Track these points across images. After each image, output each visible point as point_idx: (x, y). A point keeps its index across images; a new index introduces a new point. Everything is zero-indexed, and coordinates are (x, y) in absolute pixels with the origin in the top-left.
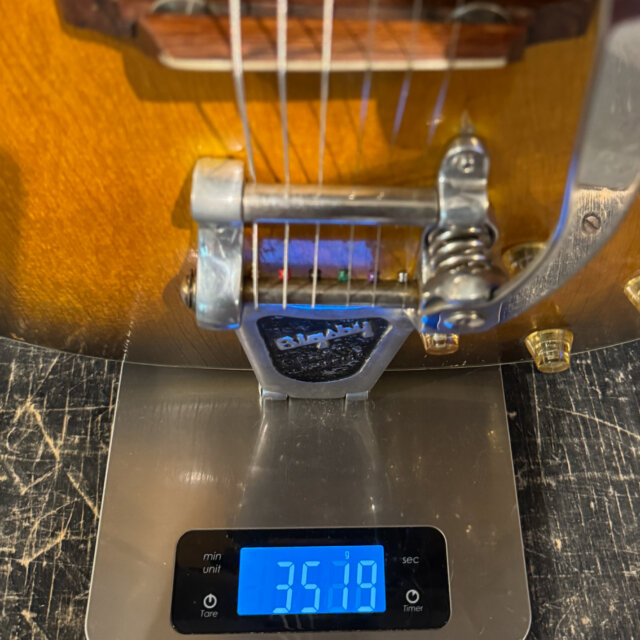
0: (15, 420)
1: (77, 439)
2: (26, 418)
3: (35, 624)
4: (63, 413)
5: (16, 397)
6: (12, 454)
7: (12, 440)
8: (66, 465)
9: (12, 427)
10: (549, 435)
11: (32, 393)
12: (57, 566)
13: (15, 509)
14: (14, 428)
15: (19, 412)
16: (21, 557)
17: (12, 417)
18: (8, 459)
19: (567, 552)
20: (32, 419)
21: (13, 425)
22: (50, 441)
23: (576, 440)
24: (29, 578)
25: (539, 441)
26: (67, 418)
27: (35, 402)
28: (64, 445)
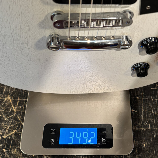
0: (5, 101)
1: (20, 107)
2: (8, 101)
3: (6, 152)
4: (17, 100)
5: (5, 95)
6: (3, 110)
7: (3, 106)
8: (17, 114)
9: (3, 103)
10: (145, 117)
11: (10, 94)
12: (13, 139)
13: (3, 124)
14: (4, 103)
15: (6, 99)
16: (4, 136)
17: (4, 100)
18: (2, 111)
19: (146, 147)
20: (9, 101)
21: (4, 102)
22: (14, 107)
23: (152, 119)
24: (5, 141)
25: (142, 118)
26: (18, 102)
27: (10, 97)
28: (17, 108)
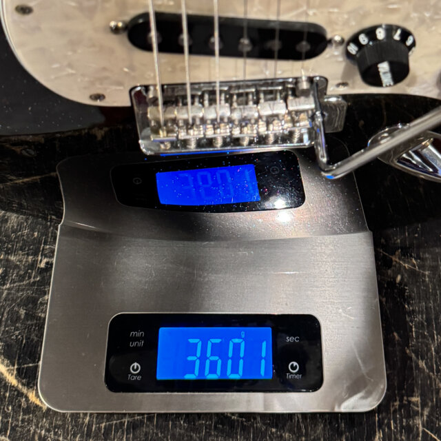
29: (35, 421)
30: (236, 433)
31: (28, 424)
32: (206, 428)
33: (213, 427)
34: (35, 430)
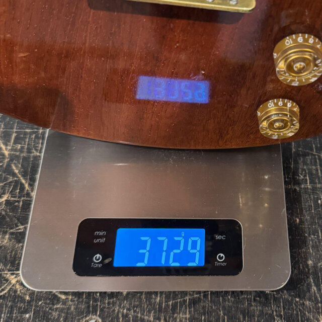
1: (19, 146)
8: (11, 160)
12: (1, 213)
19: (301, 225)
22: (3, 147)
26: (14, 135)
28: (12, 149)
29: (118, 303)
30: (270, 303)
31: (113, 306)
32: (248, 301)
33: (253, 300)
34: (118, 309)
